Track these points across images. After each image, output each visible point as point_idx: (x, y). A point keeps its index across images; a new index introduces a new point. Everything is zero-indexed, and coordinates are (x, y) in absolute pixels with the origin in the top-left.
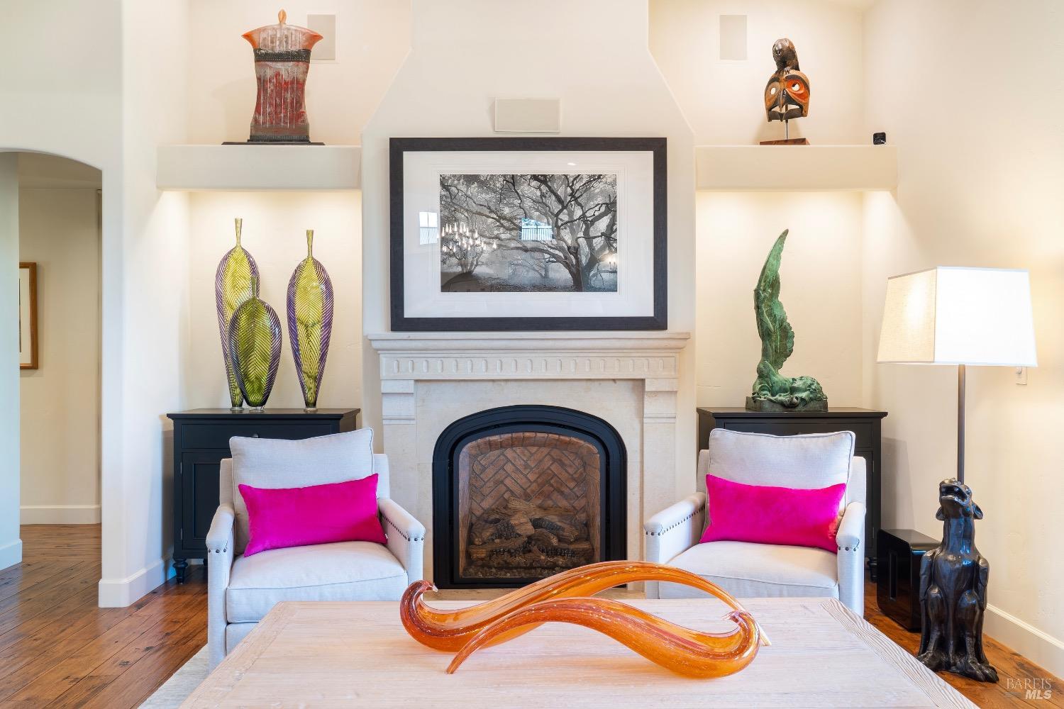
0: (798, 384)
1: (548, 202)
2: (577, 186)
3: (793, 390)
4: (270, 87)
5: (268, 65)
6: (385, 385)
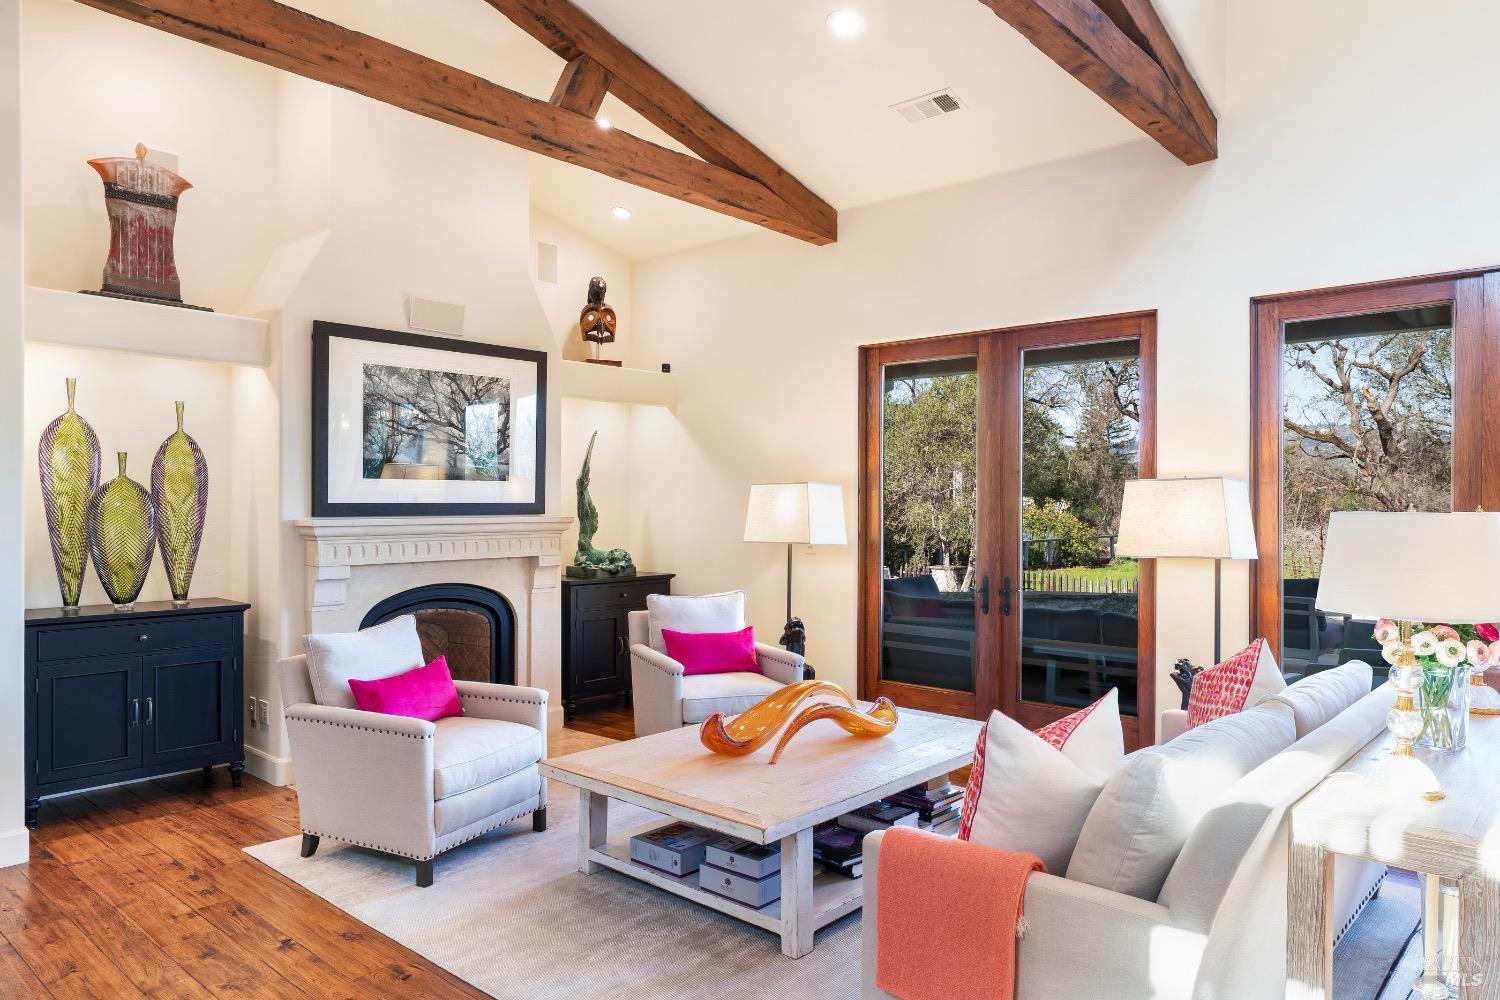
0: (617, 554)
1: (457, 398)
2: (480, 387)
3: (612, 561)
4: (131, 232)
5: (127, 205)
6: (323, 574)
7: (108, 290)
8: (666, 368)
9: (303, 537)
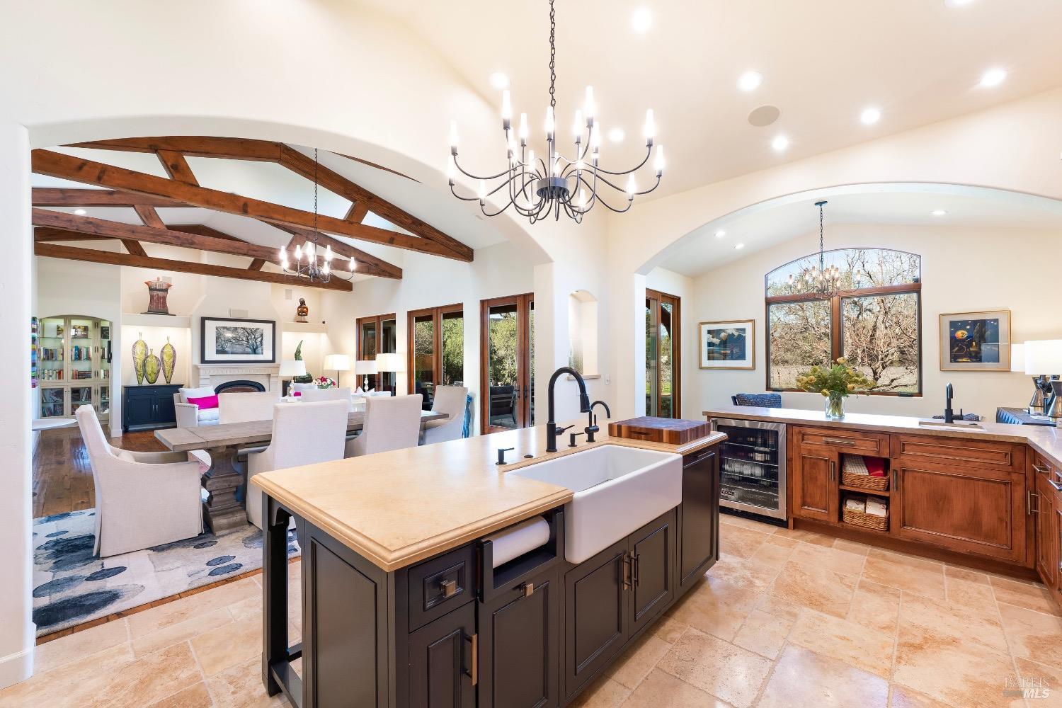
1: (245, 334)
2: (253, 331)
4: (155, 298)
5: (154, 292)
6: (201, 377)
7: (150, 312)
8: (324, 322)
9: (196, 369)
